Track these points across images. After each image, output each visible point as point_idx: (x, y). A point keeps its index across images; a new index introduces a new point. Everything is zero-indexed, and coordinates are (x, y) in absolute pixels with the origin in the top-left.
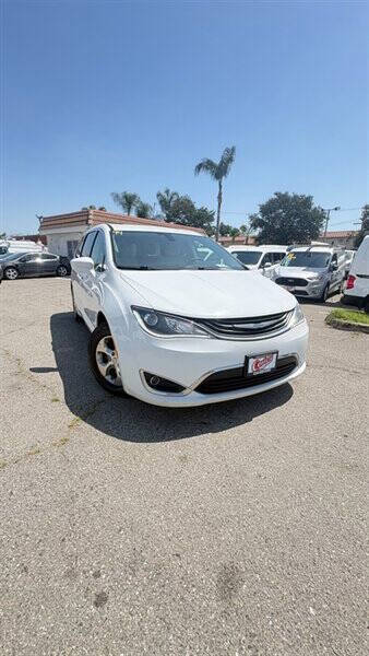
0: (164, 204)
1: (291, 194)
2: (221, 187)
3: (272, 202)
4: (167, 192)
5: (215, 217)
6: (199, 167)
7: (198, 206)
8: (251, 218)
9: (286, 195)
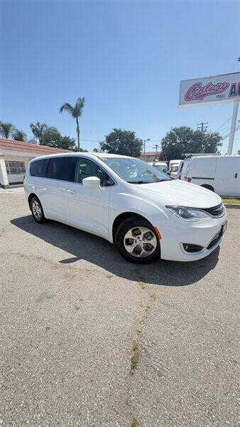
0: (37, 132)
1: (122, 130)
2: (78, 123)
3: (112, 134)
4: (38, 124)
5: (76, 142)
6: (62, 109)
7: (63, 135)
8: (101, 144)
9: (120, 131)
